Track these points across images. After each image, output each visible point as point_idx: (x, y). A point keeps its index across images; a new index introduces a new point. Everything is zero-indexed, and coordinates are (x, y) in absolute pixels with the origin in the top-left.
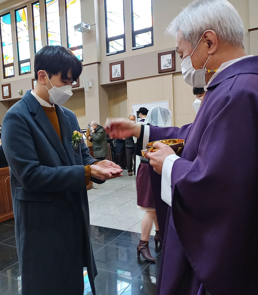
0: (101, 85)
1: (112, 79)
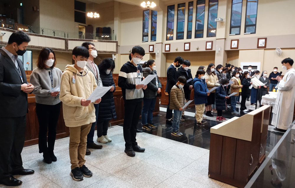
0: (225, 50)
1: (231, 48)
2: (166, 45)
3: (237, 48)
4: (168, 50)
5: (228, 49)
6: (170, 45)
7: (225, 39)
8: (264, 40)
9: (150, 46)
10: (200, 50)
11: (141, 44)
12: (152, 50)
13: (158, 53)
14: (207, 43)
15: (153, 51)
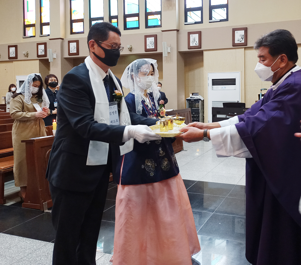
0: (179, 52)
1: (190, 48)
2: (69, 42)
3: (200, 46)
4: (76, 52)
5: (185, 49)
6: (77, 42)
7: (178, 31)
8: (242, 32)
9: (39, 46)
10: (134, 52)
11: (22, 42)
12: (43, 53)
13: (55, 59)
14: (147, 38)
15: (45, 55)
